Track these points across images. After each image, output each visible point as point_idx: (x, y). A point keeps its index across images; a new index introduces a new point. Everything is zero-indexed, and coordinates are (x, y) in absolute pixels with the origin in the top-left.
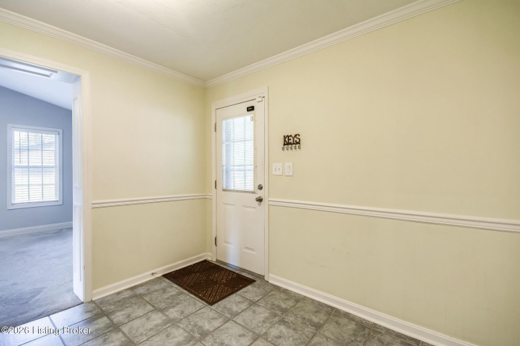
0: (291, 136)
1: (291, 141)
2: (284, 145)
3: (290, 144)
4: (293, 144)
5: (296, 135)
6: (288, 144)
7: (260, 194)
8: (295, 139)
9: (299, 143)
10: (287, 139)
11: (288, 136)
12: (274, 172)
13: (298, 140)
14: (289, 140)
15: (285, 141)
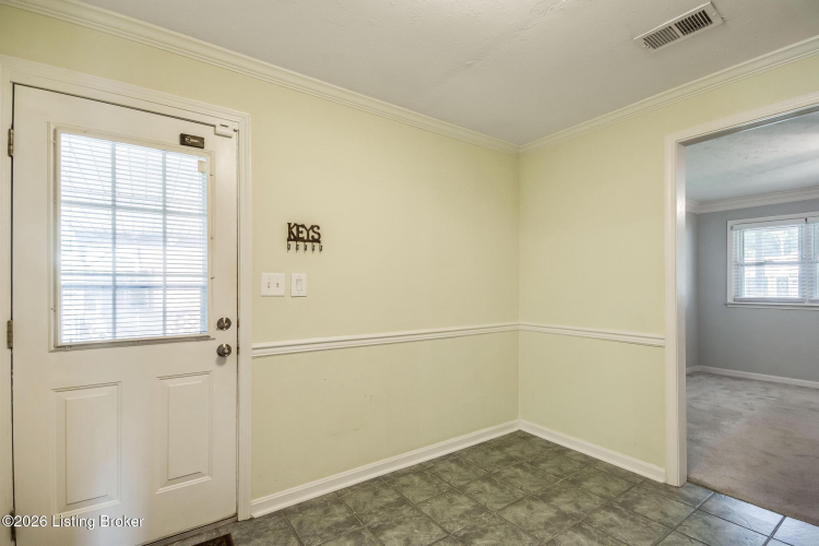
0: (303, 226)
1: (304, 235)
2: (289, 239)
3: (302, 240)
4: (308, 241)
5: (312, 227)
6: (297, 239)
7: (226, 338)
8: (311, 233)
9: (318, 241)
10: (294, 230)
11: (298, 226)
12: (265, 291)
13: (316, 237)
14: (298, 232)
15: (290, 233)
